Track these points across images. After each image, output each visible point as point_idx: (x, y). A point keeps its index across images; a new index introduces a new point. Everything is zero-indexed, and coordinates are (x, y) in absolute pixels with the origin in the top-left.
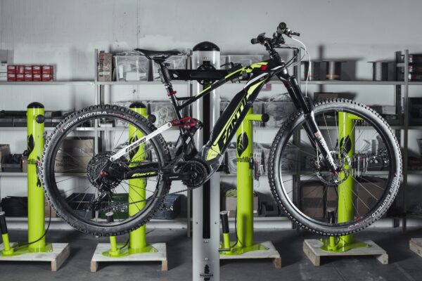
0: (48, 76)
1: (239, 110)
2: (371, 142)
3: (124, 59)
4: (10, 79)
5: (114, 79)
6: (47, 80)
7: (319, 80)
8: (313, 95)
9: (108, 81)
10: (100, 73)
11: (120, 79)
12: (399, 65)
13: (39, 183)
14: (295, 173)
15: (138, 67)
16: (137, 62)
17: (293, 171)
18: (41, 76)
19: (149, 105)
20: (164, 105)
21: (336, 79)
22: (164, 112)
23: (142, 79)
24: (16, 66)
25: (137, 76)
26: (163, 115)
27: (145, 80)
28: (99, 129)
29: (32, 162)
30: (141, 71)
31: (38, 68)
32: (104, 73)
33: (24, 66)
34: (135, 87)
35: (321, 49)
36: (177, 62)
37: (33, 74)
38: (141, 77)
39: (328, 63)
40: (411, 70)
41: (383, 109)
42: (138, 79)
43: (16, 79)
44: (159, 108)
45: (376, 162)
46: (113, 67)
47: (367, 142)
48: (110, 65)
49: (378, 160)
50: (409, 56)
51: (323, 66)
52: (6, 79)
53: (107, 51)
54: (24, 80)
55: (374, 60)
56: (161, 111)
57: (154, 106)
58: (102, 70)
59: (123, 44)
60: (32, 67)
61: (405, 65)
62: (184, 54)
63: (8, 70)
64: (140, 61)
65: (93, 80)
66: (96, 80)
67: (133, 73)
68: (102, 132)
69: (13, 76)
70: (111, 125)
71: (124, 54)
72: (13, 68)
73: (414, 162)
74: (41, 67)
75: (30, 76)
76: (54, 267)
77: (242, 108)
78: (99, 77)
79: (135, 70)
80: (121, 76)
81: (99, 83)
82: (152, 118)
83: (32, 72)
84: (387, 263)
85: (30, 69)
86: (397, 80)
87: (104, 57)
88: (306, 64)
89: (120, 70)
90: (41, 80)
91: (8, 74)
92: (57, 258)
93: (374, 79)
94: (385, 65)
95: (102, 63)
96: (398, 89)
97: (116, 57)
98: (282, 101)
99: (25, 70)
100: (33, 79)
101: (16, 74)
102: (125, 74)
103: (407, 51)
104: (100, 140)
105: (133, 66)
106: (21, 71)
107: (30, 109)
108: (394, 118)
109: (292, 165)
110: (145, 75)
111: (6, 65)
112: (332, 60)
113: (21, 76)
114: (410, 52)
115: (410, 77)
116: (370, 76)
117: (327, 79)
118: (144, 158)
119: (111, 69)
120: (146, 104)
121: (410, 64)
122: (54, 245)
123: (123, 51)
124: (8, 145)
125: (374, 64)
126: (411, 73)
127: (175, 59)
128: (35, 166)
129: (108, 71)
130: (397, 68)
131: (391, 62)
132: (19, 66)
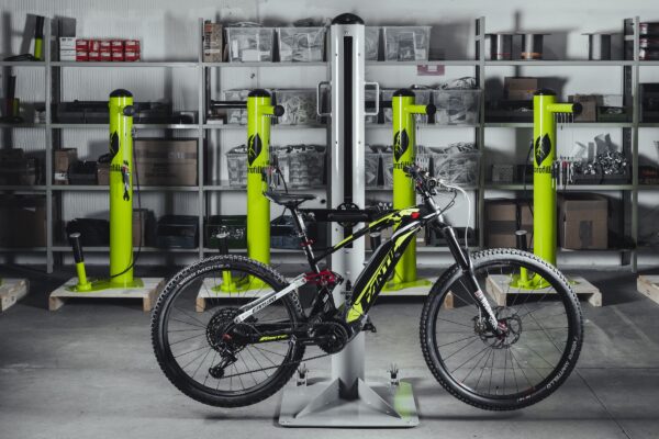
0: (132, 55)
1: (386, 264)
2: (587, 145)
3: (238, 32)
4: (79, 59)
5: (226, 59)
6: (133, 60)
7: (511, 59)
8: (503, 80)
9: (217, 61)
10: (206, 51)
11: (234, 59)
12: (628, 38)
13: (126, 196)
14: (477, 187)
15: (258, 43)
16: (257, 36)
17: (474, 184)
18: (124, 55)
19: (274, 94)
20: (295, 94)
21: (535, 58)
22: (295, 103)
23: (264, 59)
24: (87, 42)
25: (257, 55)
26: (293, 107)
27: (267, 60)
28: (205, 126)
29: (117, 168)
30: (263, 49)
31: (120, 44)
32: (211, 51)
33: (100, 42)
34: (254, 70)
35: (518, 16)
36: (312, 36)
37: (112, 52)
38: (262, 56)
39: (524, 36)
40: (645, 45)
41: (605, 99)
42: (259, 59)
43: (88, 59)
44: (288, 98)
45: (593, 172)
46: (225, 42)
47: (580, 144)
48: (221, 40)
49: (596, 170)
50: (641, 25)
51: (517, 40)
52: (74, 58)
53: (213, 22)
54: (98, 59)
55: (591, 32)
56: (289, 101)
57: (280, 96)
58: (209, 47)
59: (237, 11)
60: (111, 42)
61: (634, 38)
62: (323, 25)
63: (78, 46)
64: (261, 34)
65: (196, 61)
66: (200, 60)
67: (253, 51)
68: (207, 131)
69: (84, 54)
70: (221, 122)
71: (240, 26)
72: (84, 43)
73: (648, 173)
74: (124, 42)
75: (108, 55)
76: (147, 306)
77: (389, 262)
78: (204, 57)
79: (254, 47)
80: (236, 55)
81: (205, 64)
82: (279, 110)
83: (111, 49)
84: (600, 304)
85: (108, 44)
86: (625, 59)
87: (212, 29)
88: (493, 37)
89: (234, 46)
90: (124, 59)
91: (78, 51)
92: (151, 295)
93: (591, 58)
94: (606, 38)
95: (208, 38)
96: (627, 71)
97: (228, 29)
98: (459, 88)
99: (100, 47)
100: (111, 59)
101: (88, 52)
102: (240, 52)
103: (638, 18)
104: (206, 142)
105: (252, 41)
106: (96, 47)
107: (114, 99)
108: (620, 111)
109: (473, 177)
110: (268, 53)
111: (74, 39)
112: (530, 32)
113: (96, 55)
114: (642, 20)
115: (643, 54)
116: (586, 53)
117: (523, 58)
118: (268, 163)
119: (221, 44)
120: (270, 92)
121: (642, 37)
122: (144, 279)
123: (237, 22)
124: (75, 149)
125: (591, 36)
126: (645, 49)
127: (310, 31)
128: (120, 173)
129: (217, 48)
130: (625, 42)
131: (615, 34)
132: (93, 42)
